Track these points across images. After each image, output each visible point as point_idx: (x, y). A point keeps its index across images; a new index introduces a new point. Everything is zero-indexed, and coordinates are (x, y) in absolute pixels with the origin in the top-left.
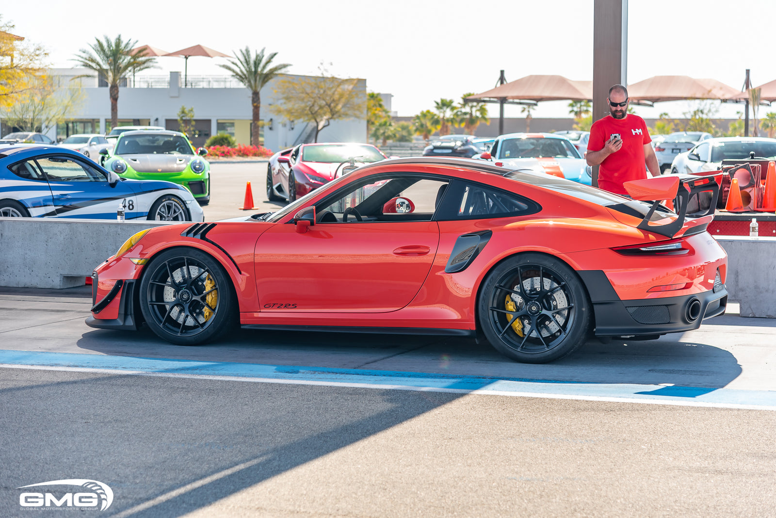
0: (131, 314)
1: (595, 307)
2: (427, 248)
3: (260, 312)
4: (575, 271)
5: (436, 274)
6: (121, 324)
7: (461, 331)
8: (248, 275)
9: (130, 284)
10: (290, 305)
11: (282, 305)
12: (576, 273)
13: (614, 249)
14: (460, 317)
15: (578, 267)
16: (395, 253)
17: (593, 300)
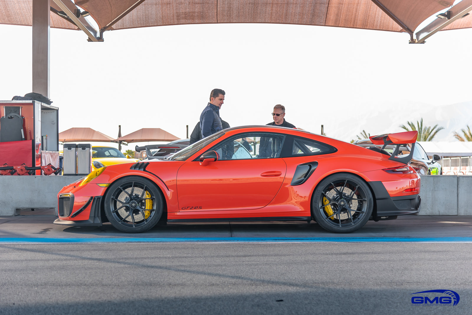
0: (98, 216)
1: (377, 201)
2: (280, 172)
3: (179, 212)
4: (367, 182)
5: (285, 186)
6: (92, 222)
7: (303, 217)
8: (173, 191)
9: (99, 198)
10: (198, 207)
11: (193, 207)
12: (367, 183)
13: (384, 170)
14: (303, 210)
15: (369, 180)
16: (261, 176)
17: (377, 197)
